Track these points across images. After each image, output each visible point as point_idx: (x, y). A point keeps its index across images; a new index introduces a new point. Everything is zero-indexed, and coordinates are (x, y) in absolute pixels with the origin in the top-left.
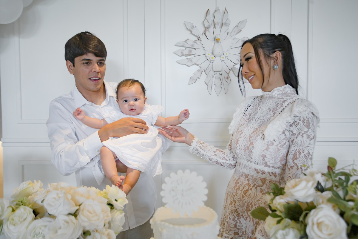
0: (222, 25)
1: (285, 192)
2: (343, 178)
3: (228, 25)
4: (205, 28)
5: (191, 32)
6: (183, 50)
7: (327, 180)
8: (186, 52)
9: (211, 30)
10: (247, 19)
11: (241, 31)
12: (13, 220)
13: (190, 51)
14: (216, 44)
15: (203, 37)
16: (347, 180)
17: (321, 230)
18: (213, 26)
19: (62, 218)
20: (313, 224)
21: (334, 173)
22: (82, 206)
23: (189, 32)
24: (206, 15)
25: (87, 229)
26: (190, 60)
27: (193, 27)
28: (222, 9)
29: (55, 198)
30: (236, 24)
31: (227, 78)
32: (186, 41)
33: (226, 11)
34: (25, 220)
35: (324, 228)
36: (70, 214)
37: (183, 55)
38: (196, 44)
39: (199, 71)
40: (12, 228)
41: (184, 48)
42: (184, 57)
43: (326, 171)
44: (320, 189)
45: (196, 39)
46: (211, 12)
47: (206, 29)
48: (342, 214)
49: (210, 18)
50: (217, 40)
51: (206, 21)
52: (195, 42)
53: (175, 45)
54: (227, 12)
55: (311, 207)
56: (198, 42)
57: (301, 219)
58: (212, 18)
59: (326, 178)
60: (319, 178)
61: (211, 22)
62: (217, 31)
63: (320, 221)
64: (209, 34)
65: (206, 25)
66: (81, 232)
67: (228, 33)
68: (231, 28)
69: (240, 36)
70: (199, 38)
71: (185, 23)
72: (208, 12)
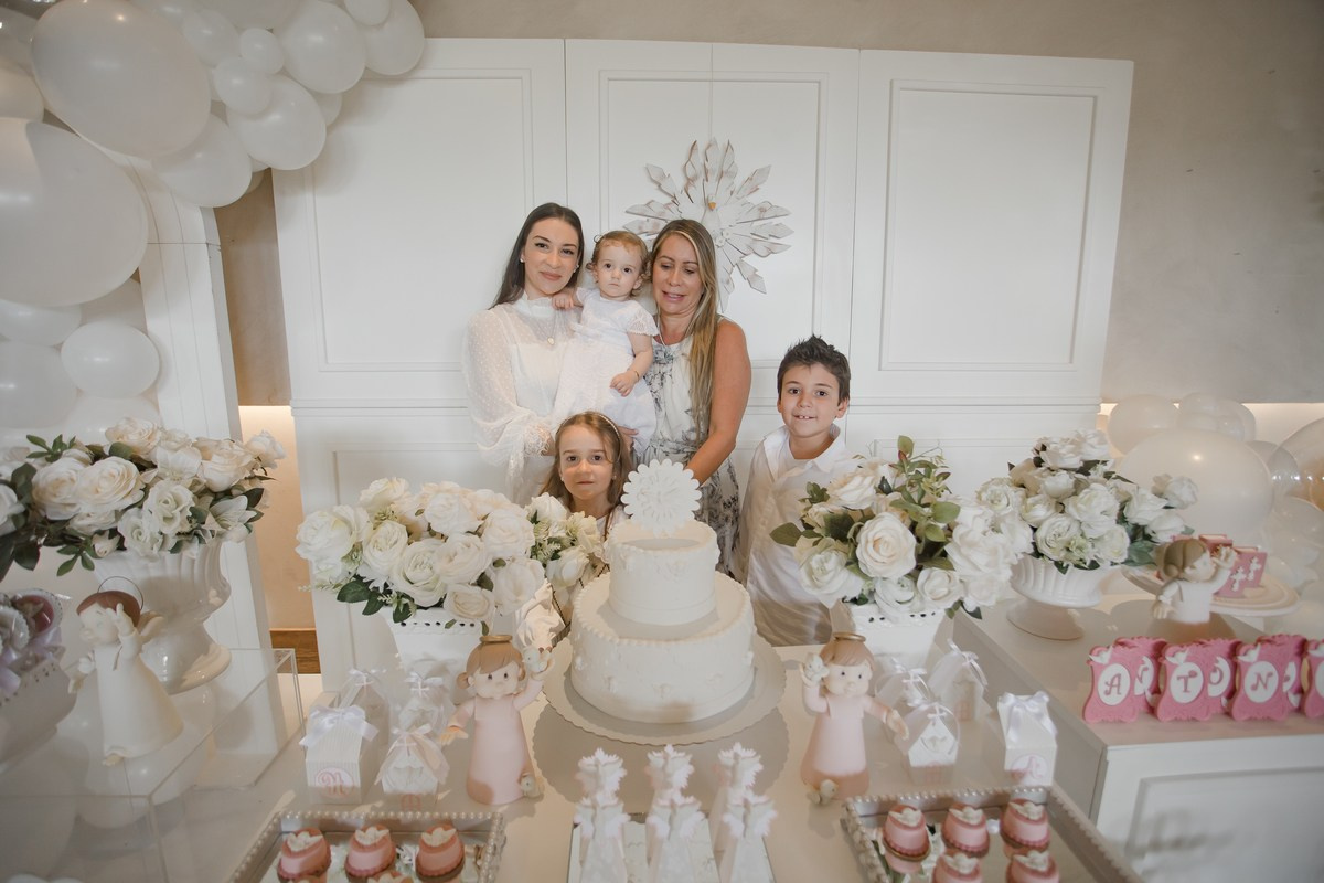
0: (721, 176)
1: (829, 497)
2: (922, 470)
3: (733, 175)
4: (688, 179)
5: (659, 186)
6: (642, 222)
7: (898, 475)
8: (649, 228)
9: (699, 183)
10: (770, 166)
11: (757, 188)
12: (376, 541)
14: (709, 214)
15: (682, 198)
16: (928, 475)
17: (878, 552)
18: (703, 176)
19: (457, 539)
20: (867, 542)
21: (908, 463)
22: (488, 520)
23: (656, 186)
24: (690, 155)
25: (499, 556)
27: (663, 176)
28: (722, 143)
29: (443, 506)
30: (749, 175)
31: (728, 282)
32: (648, 205)
34: (396, 542)
35: (882, 547)
36: (469, 532)
38: (667, 211)
40: (377, 554)
41: (645, 219)
43: (896, 460)
44: (884, 488)
45: (669, 200)
46: (701, 147)
47: (690, 181)
48: (913, 528)
49: (699, 158)
50: (709, 206)
51: (689, 166)
52: (667, 206)
53: (627, 212)
54: (732, 148)
55: (868, 516)
56: (673, 207)
57: (850, 535)
58: (701, 160)
59: (897, 471)
60: (886, 471)
61: (699, 168)
62: (711, 187)
63: (877, 537)
64: (696, 192)
65: (690, 173)
66: (490, 562)
67: (732, 193)
68: (738, 181)
69: (756, 199)
70: (674, 199)
71: (649, 170)
72: (693, 147)
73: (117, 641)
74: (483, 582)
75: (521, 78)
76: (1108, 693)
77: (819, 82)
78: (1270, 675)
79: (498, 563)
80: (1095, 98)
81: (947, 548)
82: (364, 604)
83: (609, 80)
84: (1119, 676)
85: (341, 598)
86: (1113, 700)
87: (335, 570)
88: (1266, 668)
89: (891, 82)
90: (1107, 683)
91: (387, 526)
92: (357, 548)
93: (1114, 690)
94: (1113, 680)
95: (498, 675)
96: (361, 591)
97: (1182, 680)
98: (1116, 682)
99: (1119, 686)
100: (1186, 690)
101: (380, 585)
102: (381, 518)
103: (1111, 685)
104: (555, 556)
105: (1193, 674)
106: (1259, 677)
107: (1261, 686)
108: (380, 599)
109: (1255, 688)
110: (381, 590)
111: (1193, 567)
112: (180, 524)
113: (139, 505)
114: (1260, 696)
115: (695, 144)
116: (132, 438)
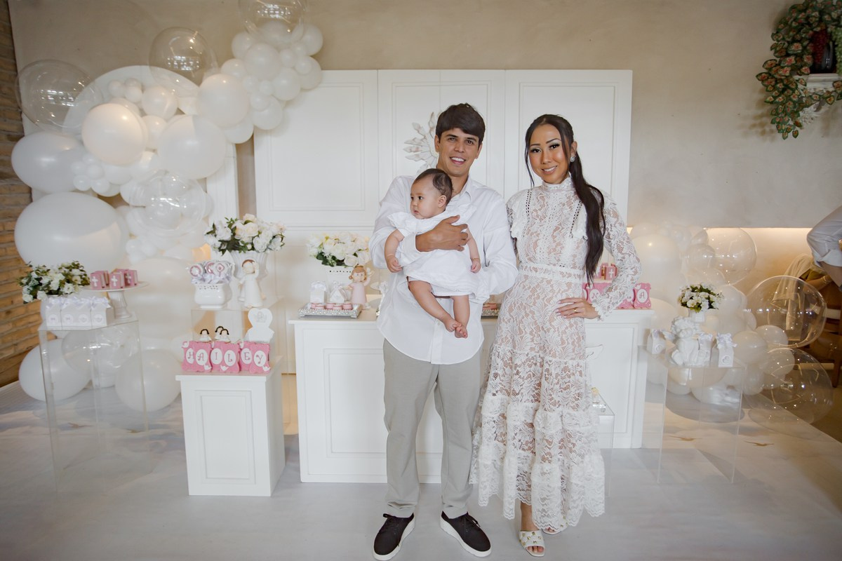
5: (419, 131)
6: (412, 147)
8: (414, 149)
13: (418, 148)
15: (428, 136)
23: (417, 132)
24: (431, 118)
26: (418, 156)
27: (420, 127)
32: (414, 140)
37: (411, 151)
39: (425, 165)
41: (412, 145)
42: (412, 153)
51: (431, 123)
52: (422, 140)
53: (405, 143)
70: (425, 138)
71: (414, 124)
72: (432, 114)
73: (254, 272)
74: (355, 255)
75: (359, 87)
77: (487, 85)
79: (360, 250)
80: (615, 87)
82: (321, 261)
83: (396, 87)
85: (317, 258)
87: (316, 251)
89: (520, 84)
91: (329, 240)
92: (322, 244)
95: (359, 274)
96: (321, 256)
101: (326, 255)
102: (327, 238)
108: (327, 259)
110: (327, 257)
112: (268, 242)
113: (258, 236)
115: (433, 113)
116: (250, 219)
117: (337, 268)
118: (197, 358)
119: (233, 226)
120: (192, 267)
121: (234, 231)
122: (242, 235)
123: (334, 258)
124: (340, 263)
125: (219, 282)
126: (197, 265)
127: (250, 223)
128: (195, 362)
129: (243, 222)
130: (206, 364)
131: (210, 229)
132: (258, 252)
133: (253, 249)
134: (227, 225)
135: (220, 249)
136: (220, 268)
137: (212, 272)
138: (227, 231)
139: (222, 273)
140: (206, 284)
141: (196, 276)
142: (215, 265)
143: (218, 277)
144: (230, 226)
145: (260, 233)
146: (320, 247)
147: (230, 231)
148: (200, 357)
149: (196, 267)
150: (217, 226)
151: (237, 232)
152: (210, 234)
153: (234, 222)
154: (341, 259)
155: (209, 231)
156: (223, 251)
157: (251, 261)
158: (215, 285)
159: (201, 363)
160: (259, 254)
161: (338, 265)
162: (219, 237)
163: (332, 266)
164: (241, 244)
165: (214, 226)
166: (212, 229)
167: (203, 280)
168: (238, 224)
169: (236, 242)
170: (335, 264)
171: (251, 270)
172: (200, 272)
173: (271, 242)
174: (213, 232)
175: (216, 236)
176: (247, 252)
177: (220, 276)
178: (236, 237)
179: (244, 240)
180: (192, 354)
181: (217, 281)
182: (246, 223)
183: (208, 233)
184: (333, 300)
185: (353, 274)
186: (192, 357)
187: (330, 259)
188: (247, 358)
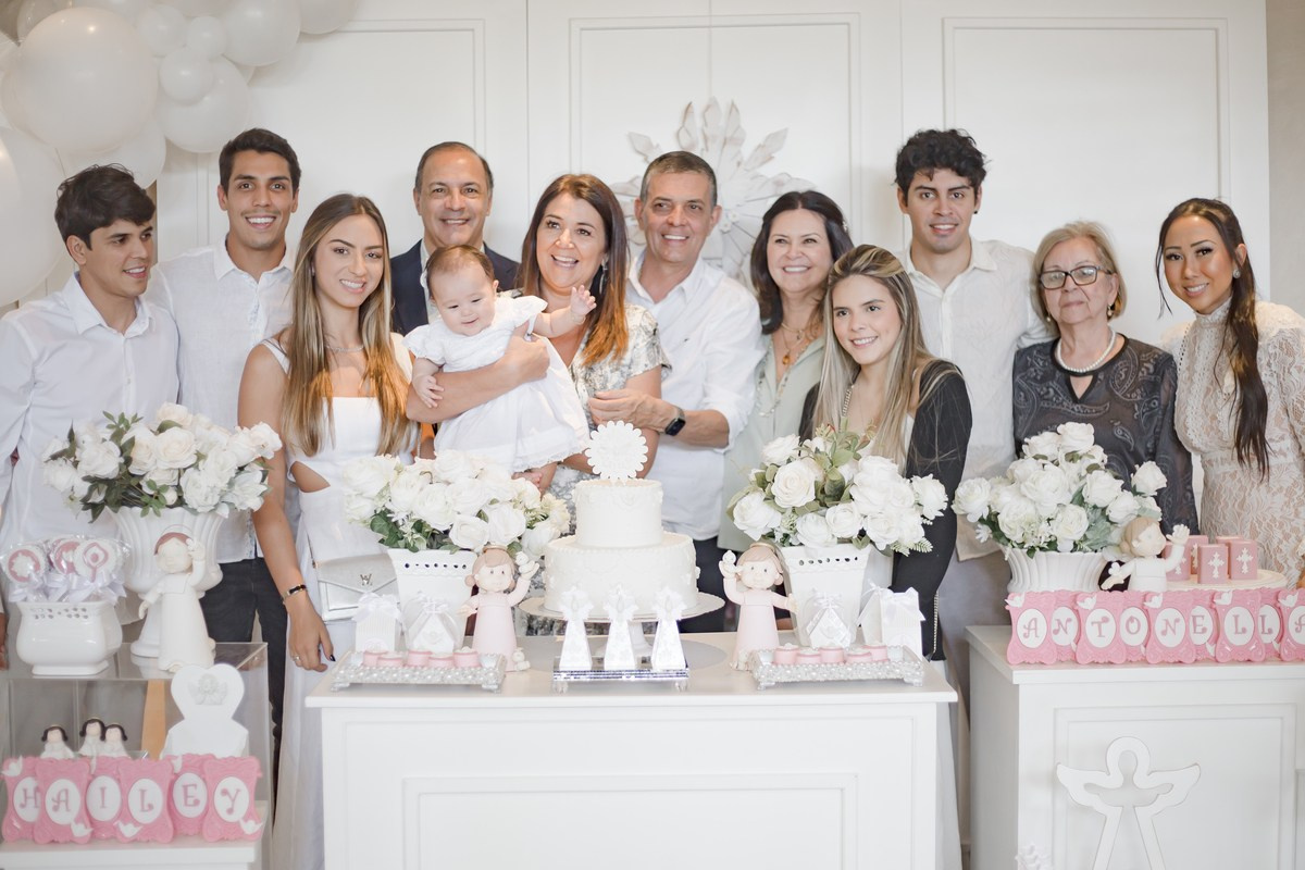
0: (725, 143)
3: (738, 143)
10: (786, 130)
11: (771, 158)
17: (787, 487)
18: (701, 145)
19: (462, 483)
20: (781, 481)
23: (642, 158)
24: (685, 119)
25: (494, 496)
27: (650, 146)
28: (724, 107)
30: (760, 141)
32: (632, 181)
33: (734, 110)
35: (789, 482)
46: (698, 109)
51: (682, 133)
54: (737, 110)
58: (699, 122)
61: (697, 135)
63: (787, 479)
65: (685, 142)
66: (487, 500)
67: (739, 164)
68: (747, 150)
69: (770, 171)
71: (631, 137)
72: (688, 109)
74: (480, 515)
75: (473, 30)
76: (1026, 636)
77: (848, 24)
78: (1177, 621)
79: (493, 502)
80: (1217, 32)
81: (852, 490)
83: (582, 29)
84: (1035, 620)
85: (372, 527)
86: (1033, 642)
87: (367, 509)
88: (1171, 614)
89: (943, 20)
90: (1025, 627)
91: (404, 477)
92: (387, 487)
93: (1032, 632)
94: (1030, 623)
95: (497, 570)
96: (383, 522)
97: (1096, 626)
98: (1033, 626)
99: (1035, 629)
100: (1100, 635)
101: (397, 517)
102: (399, 471)
103: (1029, 629)
104: (530, 527)
105: (1105, 620)
106: (1167, 622)
107: (1169, 631)
108: (401, 528)
109: (1164, 633)
110: (400, 523)
111: (1139, 541)
112: (223, 485)
113: (196, 465)
114: (1171, 641)
115: (690, 105)
116: (174, 418)
117: (427, 555)
118: (49, 805)
119: (126, 438)
120: (15, 555)
121: (126, 451)
122: (150, 462)
123: (419, 526)
124: (438, 539)
125: (95, 597)
126: (29, 548)
127: (175, 428)
128: (44, 815)
129: (155, 428)
130: (78, 820)
131: (61, 444)
132: (194, 511)
133: (181, 502)
134: (108, 434)
135: (88, 504)
136: (95, 558)
137: (72, 568)
138: (109, 452)
139: (102, 571)
140: (53, 603)
141: (22, 579)
142: (80, 550)
143: (87, 583)
144: (117, 436)
145: (200, 456)
146: (381, 495)
147: (119, 451)
148: (58, 801)
149: (27, 553)
150: (83, 435)
151: (137, 454)
152: (60, 460)
153: (128, 427)
154: (442, 529)
155: (59, 448)
156: (96, 509)
157: (183, 538)
158: (82, 605)
159: (61, 817)
160: (200, 519)
161: (430, 547)
162: (84, 469)
163: (414, 550)
164: (146, 490)
165: (71, 436)
166: (67, 446)
167: (45, 592)
168: (140, 433)
169: (133, 482)
170: (422, 545)
171: (183, 563)
172: (37, 566)
173: (231, 484)
174: (69, 454)
175: (76, 464)
176: (164, 511)
177: (93, 581)
178: (133, 469)
179: (153, 479)
180: (31, 793)
181: (84, 594)
182: (162, 429)
183: (54, 457)
184: (419, 642)
185: (476, 568)
186: (31, 802)
187: (407, 528)
188: (191, 801)
